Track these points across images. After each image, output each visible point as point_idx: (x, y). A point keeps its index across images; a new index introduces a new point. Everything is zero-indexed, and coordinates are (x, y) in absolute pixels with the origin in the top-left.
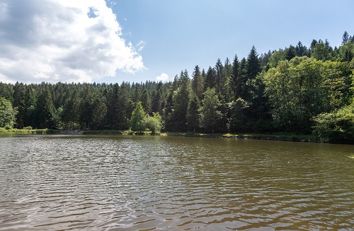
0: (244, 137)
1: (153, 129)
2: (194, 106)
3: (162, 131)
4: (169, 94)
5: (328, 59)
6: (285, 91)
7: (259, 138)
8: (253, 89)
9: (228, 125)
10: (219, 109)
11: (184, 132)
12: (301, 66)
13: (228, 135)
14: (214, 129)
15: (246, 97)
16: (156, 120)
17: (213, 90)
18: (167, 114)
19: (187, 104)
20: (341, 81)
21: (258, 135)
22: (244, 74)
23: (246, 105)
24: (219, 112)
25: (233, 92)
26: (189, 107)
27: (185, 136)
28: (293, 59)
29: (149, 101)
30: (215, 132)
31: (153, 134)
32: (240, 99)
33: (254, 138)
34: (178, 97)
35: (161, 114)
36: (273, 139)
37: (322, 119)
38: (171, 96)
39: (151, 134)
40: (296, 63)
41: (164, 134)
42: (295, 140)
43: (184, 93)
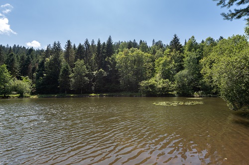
0: (103, 96)
1: (21, 94)
2: (66, 72)
3: (32, 94)
4: (40, 60)
5: (146, 52)
6: (126, 67)
7: (112, 96)
8: (110, 64)
9: (93, 88)
10: (86, 75)
11: (56, 94)
12: (135, 53)
13: (93, 95)
14: (82, 91)
15: (105, 69)
16: (26, 84)
17: (82, 61)
18: (38, 78)
19: (59, 71)
20: (151, 64)
21: (112, 94)
22: (104, 53)
23: (105, 74)
24: (86, 78)
25: (96, 65)
26: (61, 73)
27: (57, 97)
28: (131, 49)
29: (17, 65)
30: (83, 93)
31: (22, 96)
32: (101, 70)
33: (109, 96)
34: (50, 64)
35: (31, 77)
36: (120, 96)
37: (143, 84)
38: (43, 63)
39: (19, 97)
40: (132, 52)
41: (35, 97)
42: (131, 96)
43: (56, 61)
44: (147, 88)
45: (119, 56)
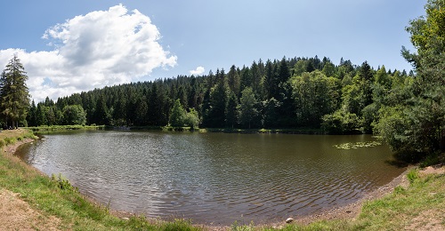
0: (275, 132)
1: (191, 125)
2: (233, 103)
3: (201, 126)
4: (205, 90)
5: (331, 75)
7: (287, 133)
8: (284, 91)
9: (263, 121)
10: (255, 106)
11: (222, 127)
12: (317, 78)
13: (263, 130)
14: (250, 125)
15: (278, 97)
16: (193, 116)
17: (250, 90)
18: (204, 110)
19: (225, 101)
21: (286, 130)
22: (276, 76)
23: (278, 104)
24: (255, 110)
25: (266, 91)
26: (227, 104)
27: (225, 132)
28: (312, 73)
29: (185, 97)
30: (252, 128)
31: (192, 130)
32: (273, 99)
33: (284, 132)
34: (215, 94)
35: (198, 109)
36: (297, 133)
37: (326, 118)
38: (208, 93)
39: (190, 130)
40: (314, 76)
41: (203, 130)
42: (311, 133)
43: (221, 90)
44: (331, 123)
45: (296, 81)
